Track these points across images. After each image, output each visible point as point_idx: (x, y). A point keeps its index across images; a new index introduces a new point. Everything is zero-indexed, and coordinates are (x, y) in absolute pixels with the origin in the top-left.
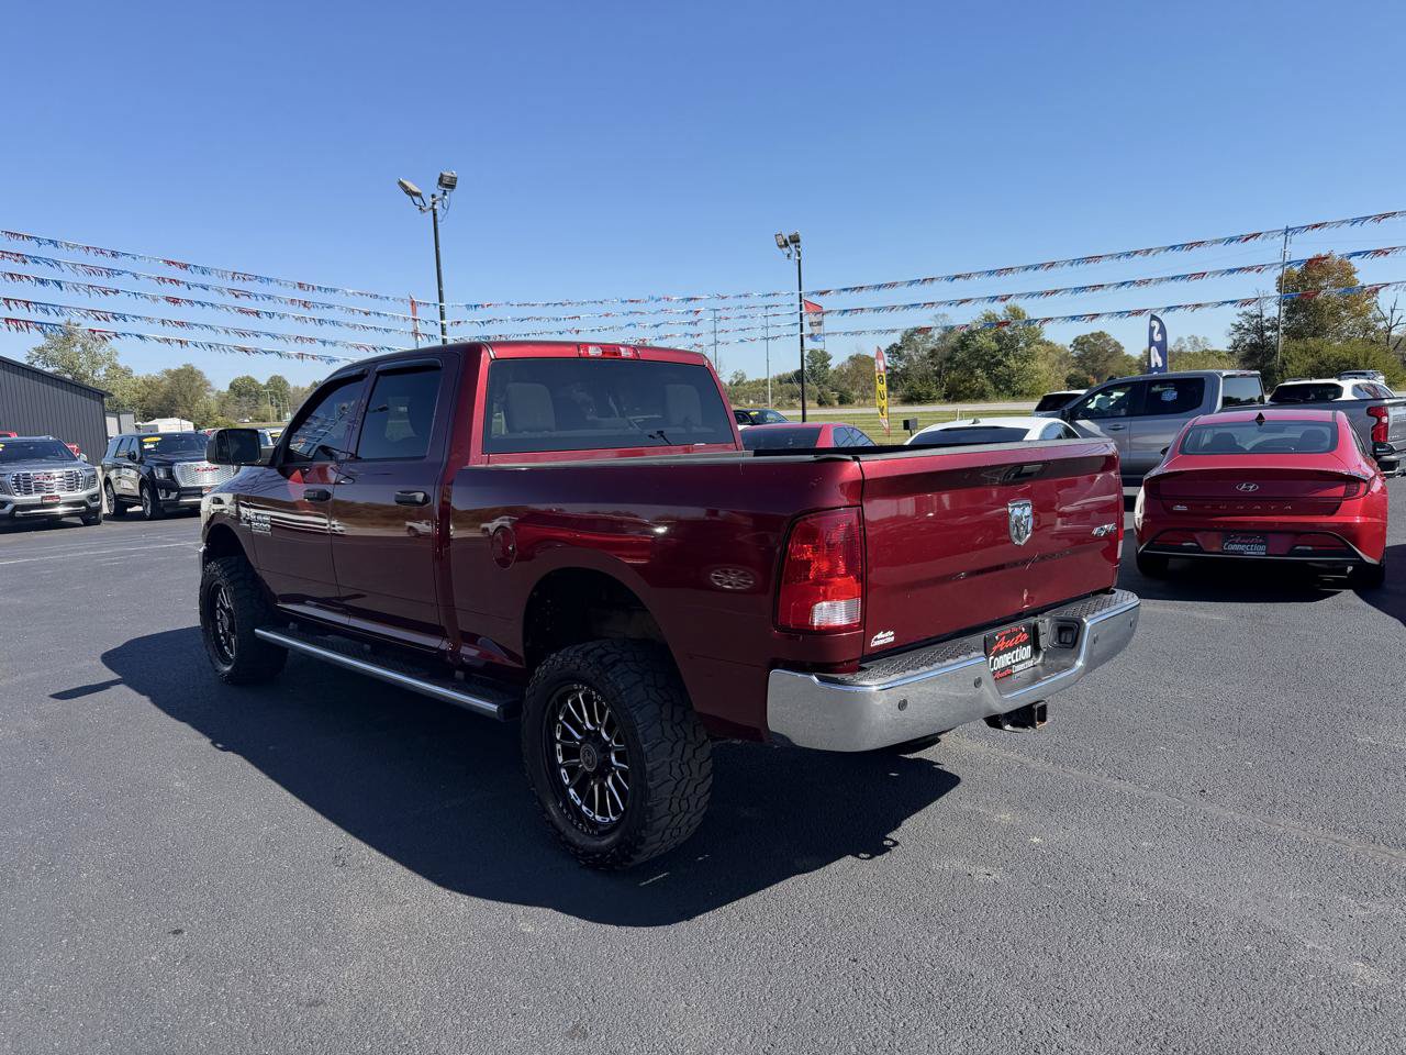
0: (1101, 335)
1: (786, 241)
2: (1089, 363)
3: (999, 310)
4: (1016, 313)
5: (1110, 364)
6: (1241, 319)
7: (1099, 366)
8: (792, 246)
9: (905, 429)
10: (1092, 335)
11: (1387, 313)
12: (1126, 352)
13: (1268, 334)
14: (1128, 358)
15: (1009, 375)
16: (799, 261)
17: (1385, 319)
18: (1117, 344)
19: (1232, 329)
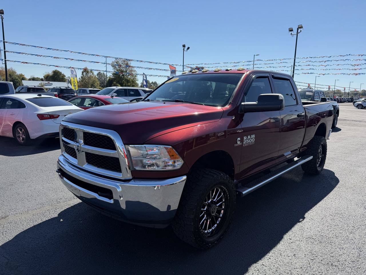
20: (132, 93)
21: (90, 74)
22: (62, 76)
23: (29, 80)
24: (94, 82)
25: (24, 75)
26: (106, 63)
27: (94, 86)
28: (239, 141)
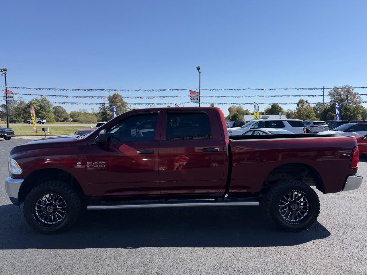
0: (60, 107)
1: (1, 70)
2: (57, 114)
3: (39, 98)
4: (44, 100)
5: (63, 114)
6: (100, 106)
7: (60, 115)
8: (4, 72)
9: (43, 131)
10: (58, 107)
11: (129, 108)
12: (67, 112)
13: (106, 110)
14: (67, 113)
15: (43, 116)
16: (6, 77)
17: (129, 109)
18: (64, 109)
19: (98, 108)
20: (273, 124)
21: (306, 105)
22: (279, 109)
23: (251, 115)
24: (309, 113)
25: (249, 111)
26: (323, 95)
27: (309, 117)
28: (79, 164)
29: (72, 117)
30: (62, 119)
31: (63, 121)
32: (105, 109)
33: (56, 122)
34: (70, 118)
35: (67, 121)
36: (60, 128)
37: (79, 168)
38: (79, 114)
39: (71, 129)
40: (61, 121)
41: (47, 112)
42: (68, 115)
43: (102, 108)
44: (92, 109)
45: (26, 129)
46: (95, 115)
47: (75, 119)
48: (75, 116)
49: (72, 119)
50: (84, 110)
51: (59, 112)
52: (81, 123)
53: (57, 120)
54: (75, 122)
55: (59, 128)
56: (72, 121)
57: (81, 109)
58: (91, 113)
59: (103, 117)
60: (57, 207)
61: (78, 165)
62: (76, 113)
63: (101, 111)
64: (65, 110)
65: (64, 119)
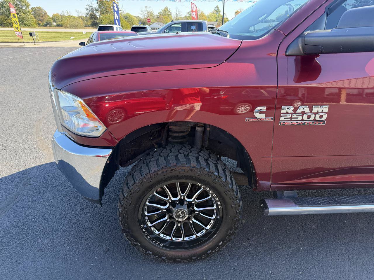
0: (39, 8)
2: (37, 17)
5: (44, 17)
6: (87, 7)
7: (41, 18)
9: (30, 36)
12: (48, 14)
13: (95, 12)
14: (48, 16)
18: (45, 11)
19: (85, 10)
28: (261, 113)
29: (55, 21)
30: (44, 23)
31: (46, 26)
32: (93, 11)
33: (38, 27)
34: (54, 22)
35: (50, 26)
36: (47, 33)
37: (260, 123)
38: (63, 17)
39: (60, 35)
40: (43, 26)
41: (25, 13)
42: (50, 19)
43: (89, 9)
44: (76, 11)
45: (7, 35)
46: (81, 18)
47: (59, 23)
48: (58, 19)
49: (55, 24)
50: (67, 13)
51: (39, 15)
52: (68, 28)
53: (39, 25)
54: (59, 27)
55: (45, 33)
56: (56, 26)
57: (64, 11)
58: (76, 16)
59: (92, 20)
60: (195, 208)
61: (257, 115)
62: (59, 16)
63: (89, 13)
64: (46, 13)
65: (46, 23)
